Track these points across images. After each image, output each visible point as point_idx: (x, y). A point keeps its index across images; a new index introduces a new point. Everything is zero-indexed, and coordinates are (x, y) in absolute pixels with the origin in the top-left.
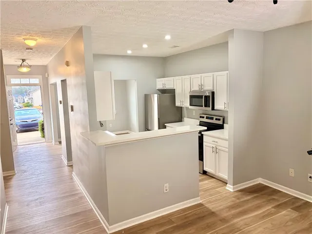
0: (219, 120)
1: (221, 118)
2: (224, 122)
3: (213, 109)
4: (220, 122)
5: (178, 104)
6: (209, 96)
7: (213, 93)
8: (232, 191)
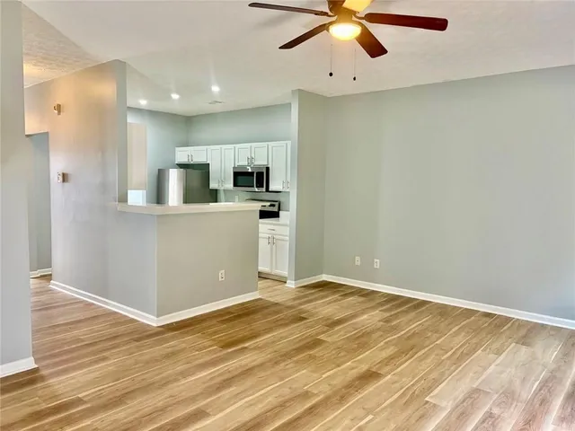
0: (273, 205)
1: (277, 204)
2: (279, 209)
3: (267, 190)
4: (275, 209)
5: (213, 185)
6: (263, 173)
7: (268, 169)
8: (293, 287)
